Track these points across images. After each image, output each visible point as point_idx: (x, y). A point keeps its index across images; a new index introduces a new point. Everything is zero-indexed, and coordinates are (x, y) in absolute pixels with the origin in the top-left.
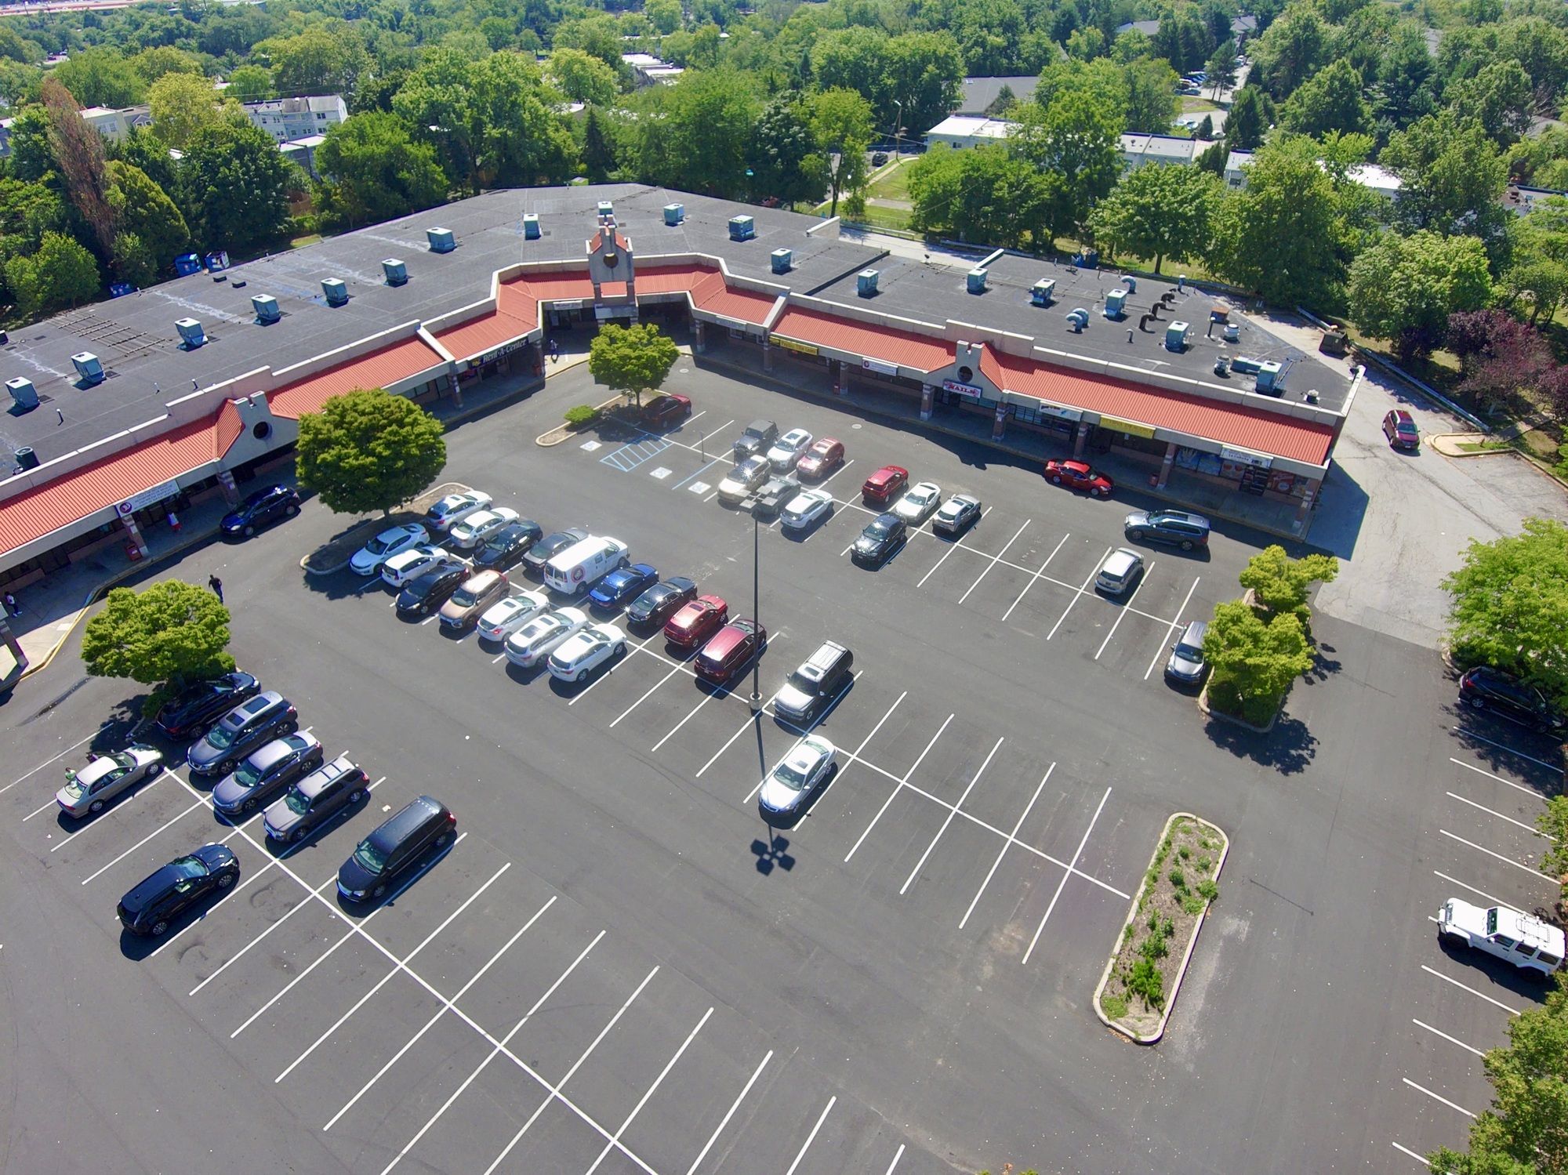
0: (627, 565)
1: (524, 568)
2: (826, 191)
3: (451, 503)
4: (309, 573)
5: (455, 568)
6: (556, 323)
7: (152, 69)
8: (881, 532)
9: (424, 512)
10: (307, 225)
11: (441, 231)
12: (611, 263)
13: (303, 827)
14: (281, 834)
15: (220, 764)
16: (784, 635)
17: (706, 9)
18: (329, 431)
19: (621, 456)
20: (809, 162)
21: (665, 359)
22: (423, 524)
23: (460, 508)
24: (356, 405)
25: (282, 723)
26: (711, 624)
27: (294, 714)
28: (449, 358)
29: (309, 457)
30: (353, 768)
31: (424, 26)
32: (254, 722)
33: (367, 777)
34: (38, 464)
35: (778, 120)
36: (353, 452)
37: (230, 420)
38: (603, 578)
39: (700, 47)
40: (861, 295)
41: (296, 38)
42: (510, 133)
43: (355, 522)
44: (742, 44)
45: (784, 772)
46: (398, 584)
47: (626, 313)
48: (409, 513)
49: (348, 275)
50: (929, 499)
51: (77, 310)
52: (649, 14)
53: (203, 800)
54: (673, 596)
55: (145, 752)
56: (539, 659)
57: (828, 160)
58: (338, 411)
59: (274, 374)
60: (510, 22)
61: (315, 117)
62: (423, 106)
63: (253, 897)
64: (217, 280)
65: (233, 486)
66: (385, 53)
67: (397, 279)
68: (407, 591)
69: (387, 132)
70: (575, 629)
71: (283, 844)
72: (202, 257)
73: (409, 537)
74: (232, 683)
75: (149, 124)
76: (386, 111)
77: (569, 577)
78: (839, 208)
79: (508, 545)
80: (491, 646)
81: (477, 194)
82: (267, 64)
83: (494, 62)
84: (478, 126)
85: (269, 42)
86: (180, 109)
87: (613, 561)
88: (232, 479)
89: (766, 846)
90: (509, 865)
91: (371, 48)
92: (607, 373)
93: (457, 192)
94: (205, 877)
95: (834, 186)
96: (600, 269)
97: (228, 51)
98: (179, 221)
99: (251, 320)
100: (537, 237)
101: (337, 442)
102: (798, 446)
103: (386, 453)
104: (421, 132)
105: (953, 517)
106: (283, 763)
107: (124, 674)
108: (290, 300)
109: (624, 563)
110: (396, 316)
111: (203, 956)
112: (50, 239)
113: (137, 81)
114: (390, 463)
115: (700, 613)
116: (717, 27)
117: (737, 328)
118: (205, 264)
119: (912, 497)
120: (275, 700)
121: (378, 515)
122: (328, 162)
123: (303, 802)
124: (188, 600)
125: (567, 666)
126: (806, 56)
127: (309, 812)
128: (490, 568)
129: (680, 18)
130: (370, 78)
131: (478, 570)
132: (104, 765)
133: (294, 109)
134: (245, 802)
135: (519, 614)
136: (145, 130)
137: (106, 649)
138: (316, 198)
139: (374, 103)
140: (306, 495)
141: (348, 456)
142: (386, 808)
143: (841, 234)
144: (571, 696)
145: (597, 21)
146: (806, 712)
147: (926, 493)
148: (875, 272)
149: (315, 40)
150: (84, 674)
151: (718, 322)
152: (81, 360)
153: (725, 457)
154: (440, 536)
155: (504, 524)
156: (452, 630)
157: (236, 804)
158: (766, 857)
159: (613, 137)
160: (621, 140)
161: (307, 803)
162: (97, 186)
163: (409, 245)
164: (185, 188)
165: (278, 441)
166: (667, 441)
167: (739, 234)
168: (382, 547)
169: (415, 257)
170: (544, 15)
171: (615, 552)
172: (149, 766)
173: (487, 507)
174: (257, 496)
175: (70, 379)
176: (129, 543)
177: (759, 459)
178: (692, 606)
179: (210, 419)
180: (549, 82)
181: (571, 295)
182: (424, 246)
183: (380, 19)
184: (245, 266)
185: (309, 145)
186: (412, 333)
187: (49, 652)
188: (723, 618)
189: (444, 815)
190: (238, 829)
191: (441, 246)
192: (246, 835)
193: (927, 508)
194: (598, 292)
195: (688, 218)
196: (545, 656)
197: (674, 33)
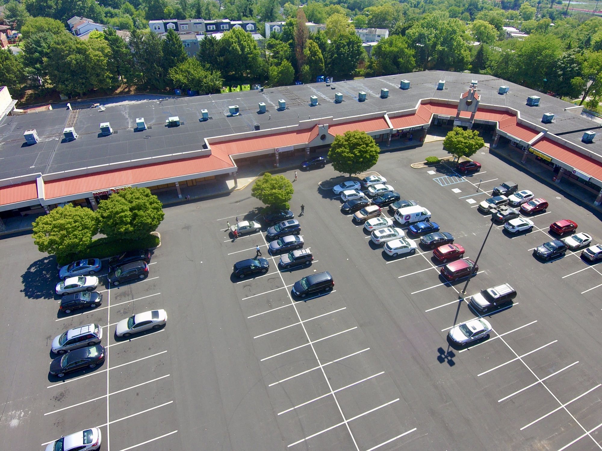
0: (428, 221)
1: (389, 209)
2: (581, 94)
3: (372, 178)
4: (320, 187)
5: (365, 201)
6: (436, 123)
7: (330, 12)
8: (553, 247)
9: (362, 179)
10: (361, 73)
11: (406, 82)
12: (468, 104)
13: (290, 265)
14: (283, 264)
15: (275, 236)
16: (486, 273)
17: (547, 13)
18: (343, 142)
19: (443, 180)
20: (577, 80)
21: (477, 146)
22: (360, 183)
23: (375, 181)
24: (355, 135)
25: (295, 230)
26: (454, 256)
27: (300, 230)
28: (391, 127)
29: (334, 149)
30: (310, 253)
31: (427, 8)
32: (288, 227)
33: (313, 258)
34: (259, 130)
35: (567, 60)
36: (347, 150)
37: (315, 131)
38: (417, 222)
39: (540, 27)
40: (583, 141)
41: (380, 7)
42: (446, 49)
43: (339, 176)
44: (559, 28)
45: (464, 327)
46: (345, 200)
47: (467, 125)
48: (357, 178)
49: (368, 92)
50: (584, 241)
51: (285, 87)
52: (521, 12)
53: (267, 245)
54: (443, 239)
55: (257, 224)
56: (382, 242)
57: (587, 81)
58: (348, 136)
59: (334, 120)
60: (461, 9)
61: (377, 36)
62: (417, 34)
63: (269, 279)
64: (327, 86)
65: (308, 153)
66: (409, 16)
67: (384, 96)
68: (347, 203)
69: (400, 43)
70: (399, 237)
71: (283, 268)
72: (325, 78)
73: (354, 185)
74: (287, 213)
75: (324, 30)
76: (403, 36)
77: (404, 217)
78: (584, 103)
79: (386, 199)
80: (366, 232)
81: (424, 70)
82: (367, 15)
83: (449, 22)
84: (435, 44)
85: (370, 8)
86: (335, 26)
87: (423, 217)
88: (309, 150)
89: (444, 352)
90: (345, 308)
91: (405, 14)
92: (449, 147)
93: (417, 69)
94: (259, 267)
95: (585, 93)
96: (463, 105)
97: (356, 10)
98: (322, 64)
99: (332, 101)
100: (442, 89)
101: (344, 146)
102: (525, 197)
103: (358, 154)
104: (412, 45)
105: (594, 253)
106: (291, 243)
107: (260, 199)
108: (347, 96)
109: (427, 220)
110: (379, 109)
111: (250, 290)
112: (285, 62)
113: (324, 15)
114: (358, 158)
115: (451, 250)
116: (550, 20)
117: (515, 141)
118: (325, 80)
119: (576, 237)
120: (296, 223)
121: (347, 175)
122: (376, 52)
123: (293, 257)
124: (285, 183)
125: (391, 249)
126: (590, 37)
127: (293, 261)
128: (377, 205)
129: (534, 15)
130: (401, 24)
131: (372, 204)
132: (246, 223)
133: (370, 32)
134: (277, 250)
135: (380, 224)
136: (322, 32)
137: (259, 189)
138: (368, 64)
139: (400, 32)
140: (328, 163)
141: (345, 152)
142: (315, 271)
143: (582, 114)
144: (388, 260)
145: (497, 13)
146: (484, 308)
147: (584, 238)
148: (594, 133)
149: (386, 8)
150: (250, 196)
151: (507, 137)
152: (281, 102)
153: (488, 193)
154: (364, 188)
155: (388, 191)
156: (356, 221)
157: (275, 250)
158: (443, 356)
159: (488, 57)
160: (491, 58)
161: (294, 258)
162: (303, 47)
163: (393, 85)
164: (328, 53)
165: (327, 142)
166: (464, 179)
167: (531, 103)
168: (344, 187)
169: (393, 90)
170: (475, 8)
171: (425, 214)
172: (257, 229)
173: (384, 183)
174: (314, 158)
175: (276, 107)
176: (274, 161)
177: (504, 198)
178: (449, 246)
179: (310, 130)
180: (468, 33)
181: (446, 114)
182: (398, 86)
183: (411, 4)
184: (337, 83)
185: (372, 45)
186: (382, 116)
187: (244, 186)
188: (461, 255)
189: (331, 281)
190: (273, 257)
191: (404, 87)
192: (274, 260)
193: (582, 245)
194: (458, 114)
195: (509, 93)
196: (384, 242)
197: (530, 21)
